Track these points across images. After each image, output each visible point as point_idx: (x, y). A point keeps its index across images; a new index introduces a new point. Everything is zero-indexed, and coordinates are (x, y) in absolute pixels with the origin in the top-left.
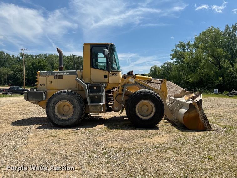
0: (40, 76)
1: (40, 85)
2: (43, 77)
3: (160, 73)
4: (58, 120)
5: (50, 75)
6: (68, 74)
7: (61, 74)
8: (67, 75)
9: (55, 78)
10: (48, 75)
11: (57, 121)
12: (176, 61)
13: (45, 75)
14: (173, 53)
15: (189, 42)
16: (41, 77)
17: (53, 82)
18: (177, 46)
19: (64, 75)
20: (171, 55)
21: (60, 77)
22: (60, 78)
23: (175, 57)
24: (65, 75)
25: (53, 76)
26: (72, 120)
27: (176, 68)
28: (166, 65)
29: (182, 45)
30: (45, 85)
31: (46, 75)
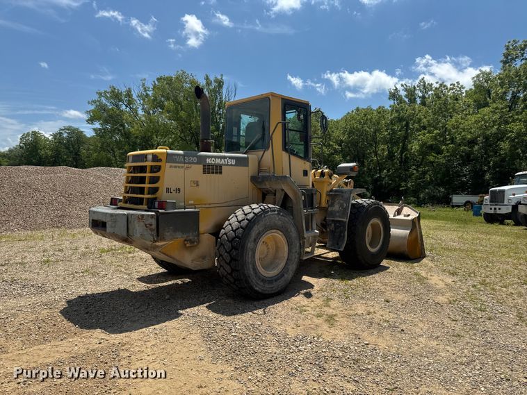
0: (168, 165)
1: (168, 190)
2: (175, 167)
3: (49, 153)
4: (263, 280)
5: (195, 163)
6: (233, 162)
7: (218, 161)
8: (231, 165)
9: (204, 173)
10: (189, 163)
11: (262, 284)
12: (99, 127)
13: (180, 163)
14: (92, 107)
15: (129, 91)
16: (171, 167)
17: (200, 183)
18: (100, 94)
19: (225, 165)
20: (87, 112)
21: (217, 169)
22: (216, 173)
23: (99, 119)
24: (228, 165)
25: (200, 167)
26: (286, 275)
27: (99, 145)
28: (65, 135)
29: (116, 96)
30: (179, 190)
31: (185, 163)
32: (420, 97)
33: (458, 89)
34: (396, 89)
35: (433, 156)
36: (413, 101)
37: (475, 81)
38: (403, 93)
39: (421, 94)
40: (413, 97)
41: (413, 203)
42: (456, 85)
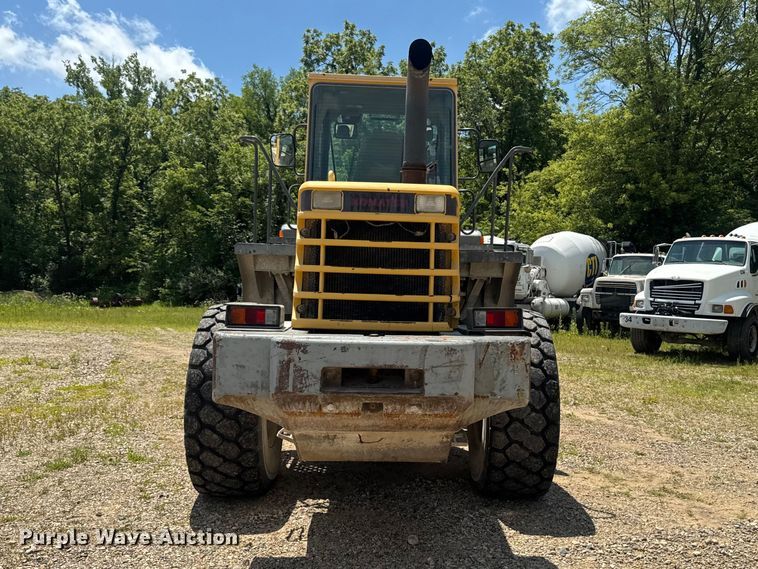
32: (128, 91)
33: (218, 92)
34: (82, 64)
35: (199, 210)
36: (115, 94)
37: (247, 84)
38: (97, 78)
39: (130, 86)
40: (116, 89)
41: (164, 299)
42: (215, 83)
